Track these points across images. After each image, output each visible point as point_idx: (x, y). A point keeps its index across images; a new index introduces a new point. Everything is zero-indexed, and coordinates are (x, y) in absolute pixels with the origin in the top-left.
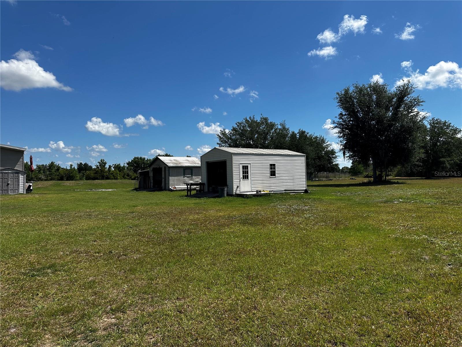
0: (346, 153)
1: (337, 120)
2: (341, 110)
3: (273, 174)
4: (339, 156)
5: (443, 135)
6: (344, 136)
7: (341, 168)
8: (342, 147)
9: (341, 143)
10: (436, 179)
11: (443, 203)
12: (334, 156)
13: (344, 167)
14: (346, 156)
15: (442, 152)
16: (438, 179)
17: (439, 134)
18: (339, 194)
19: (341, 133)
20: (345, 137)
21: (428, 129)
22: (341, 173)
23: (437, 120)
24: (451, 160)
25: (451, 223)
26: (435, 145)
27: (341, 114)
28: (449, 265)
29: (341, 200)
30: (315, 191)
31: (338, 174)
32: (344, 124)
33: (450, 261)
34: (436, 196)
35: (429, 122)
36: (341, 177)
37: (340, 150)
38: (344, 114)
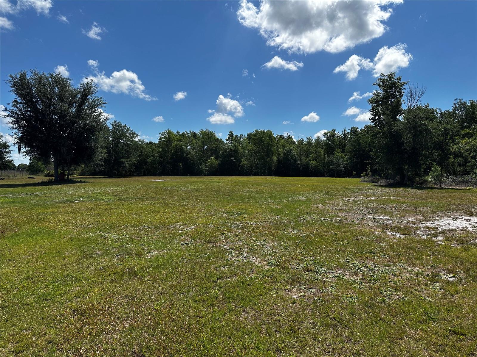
0: (22, 148)
1: (10, 107)
2: (15, 97)
4: (14, 151)
5: (123, 137)
6: (20, 128)
7: (17, 165)
8: (16, 140)
9: (16, 136)
10: (117, 178)
11: (121, 200)
12: (7, 150)
13: (22, 164)
14: (22, 151)
15: (123, 153)
16: (119, 178)
17: (120, 136)
18: (11, 196)
19: (15, 124)
20: (21, 129)
21: (111, 130)
22: (17, 171)
23: (118, 123)
24: (130, 161)
25: (125, 218)
26: (116, 146)
27: (16, 101)
28: (117, 256)
29: (13, 202)
31: (13, 171)
32: (20, 114)
33: (119, 252)
34: (115, 194)
35: (112, 124)
36: (16, 176)
37: (15, 144)
38: (20, 102)
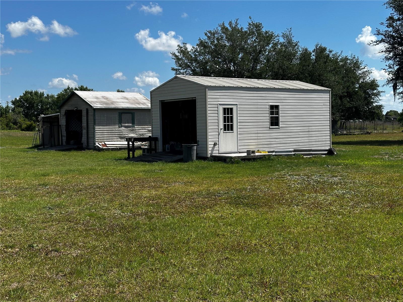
0: (398, 87)
1: (384, 29)
2: (391, 12)
3: (275, 122)
4: (384, 92)
6: (396, 58)
7: (384, 113)
8: (391, 76)
9: (390, 70)
12: (375, 91)
13: (391, 111)
14: (398, 91)
18: (387, 157)
19: (390, 52)
20: (398, 59)
22: (385, 122)
27: (391, 18)
29: (392, 166)
30: (344, 152)
31: (380, 122)
32: (397, 37)
36: (386, 129)
37: (389, 82)
38: (397, 18)
